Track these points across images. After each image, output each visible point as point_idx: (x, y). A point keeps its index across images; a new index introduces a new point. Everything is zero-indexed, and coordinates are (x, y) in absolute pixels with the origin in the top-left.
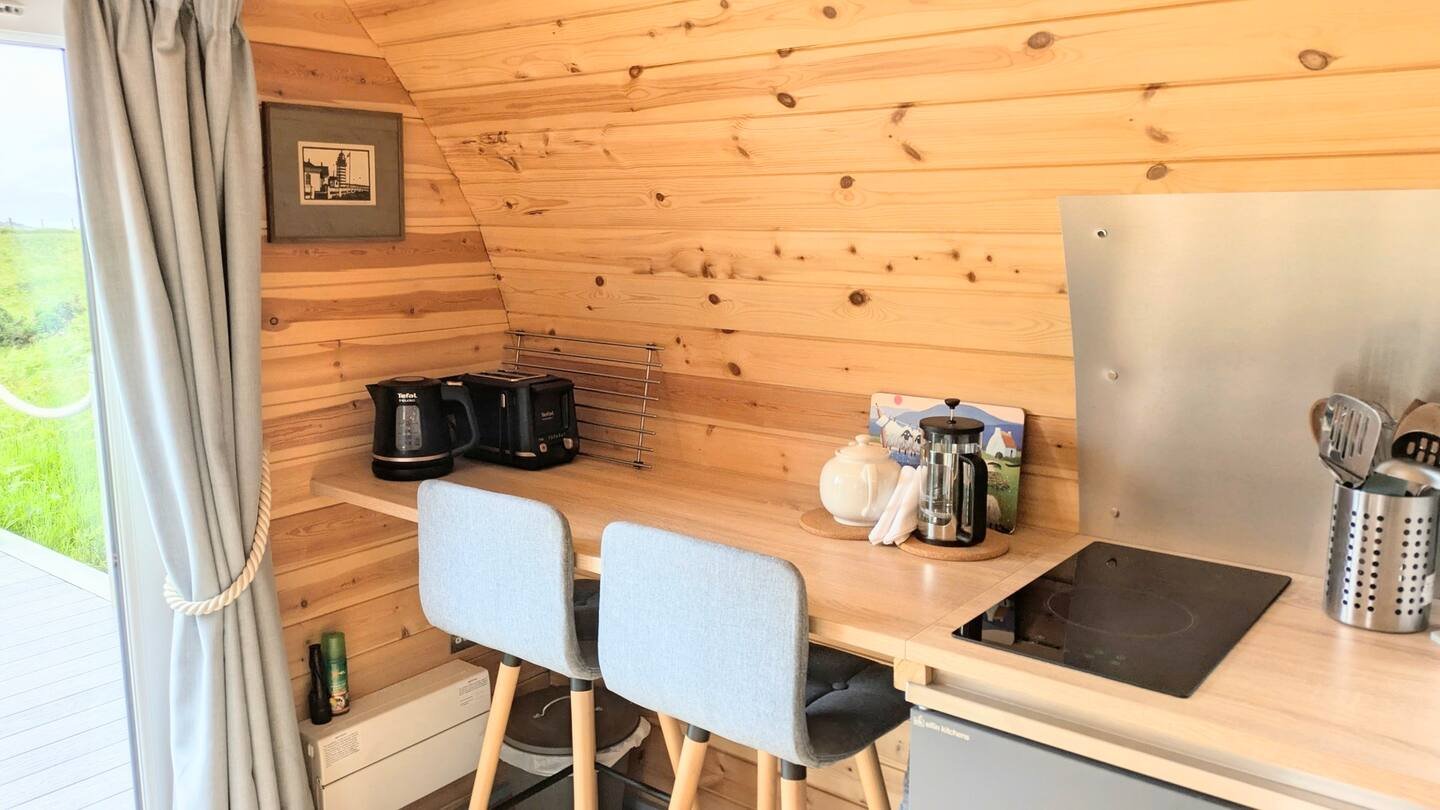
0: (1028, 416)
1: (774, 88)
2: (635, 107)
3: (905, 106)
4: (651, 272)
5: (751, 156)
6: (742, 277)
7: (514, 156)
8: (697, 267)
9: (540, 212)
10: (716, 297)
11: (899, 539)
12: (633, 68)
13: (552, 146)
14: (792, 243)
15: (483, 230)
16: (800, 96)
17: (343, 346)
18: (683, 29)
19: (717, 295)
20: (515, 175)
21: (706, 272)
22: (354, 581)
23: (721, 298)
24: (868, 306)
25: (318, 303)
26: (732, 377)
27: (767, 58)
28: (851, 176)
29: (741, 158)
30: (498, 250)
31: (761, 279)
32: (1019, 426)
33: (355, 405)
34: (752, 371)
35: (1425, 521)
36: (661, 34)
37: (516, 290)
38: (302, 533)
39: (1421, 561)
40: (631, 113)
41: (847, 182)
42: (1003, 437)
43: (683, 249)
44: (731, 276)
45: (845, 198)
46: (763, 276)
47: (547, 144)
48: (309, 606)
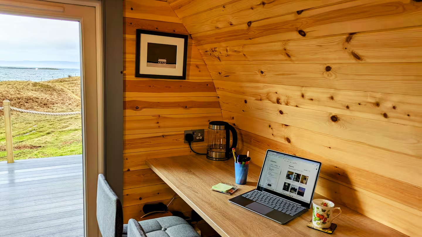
1: (297, 28)
2: (251, 38)
3: (352, 34)
4: (261, 100)
5: (291, 57)
6: (290, 105)
7: (219, 56)
8: (275, 100)
9: (228, 76)
10: (282, 112)
12: (249, 22)
13: (229, 53)
14: (308, 93)
15: (214, 81)
16: (308, 31)
17: (160, 117)
18: (262, 6)
19: (282, 110)
20: (220, 63)
21: (278, 102)
22: (158, 194)
23: (284, 112)
24: (339, 123)
25: (153, 103)
26: (287, 143)
27: (293, 15)
28: (330, 66)
29: (287, 58)
30: (218, 88)
31: (297, 106)
33: (163, 137)
36: (255, 8)
37: (224, 103)
38: (142, 176)
40: (250, 40)
41: (328, 69)
43: (270, 93)
44: (287, 104)
45: (328, 75)
46: (298, 106)
47: (227, 52)
48: (142, 200)
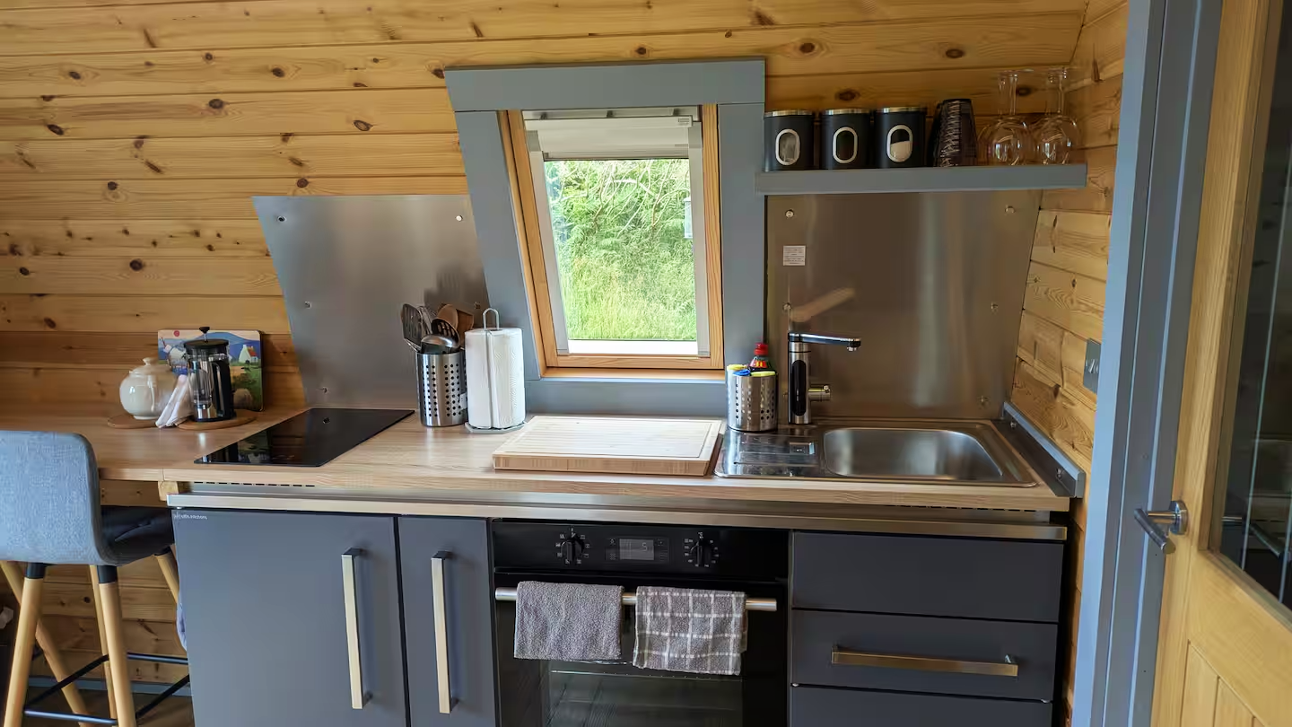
0: (262, 335)
1: (45, 121)
3: (142, 137)
5: (35, 167)
6: (45, 254)
8: (6, 248)
10: (26, 270)
11: (177, 421)
14: (81, 227)
16: (66, 127)
19: (26, 268)
21: (14, 250)
23: (30, 270)
24: (147, 270)
26: (49, 329)
27: (34, 101)
28: (115, 182)
29: (29, 168)
31: (60, 254)
32: (257, 342)
34: (64, 323)
35: (455, 366)
39: (456, 387)
41: (112, 186)
42: (249, 351)
44: (36, 254)
45: (112, 197)
46: (62, 252)
